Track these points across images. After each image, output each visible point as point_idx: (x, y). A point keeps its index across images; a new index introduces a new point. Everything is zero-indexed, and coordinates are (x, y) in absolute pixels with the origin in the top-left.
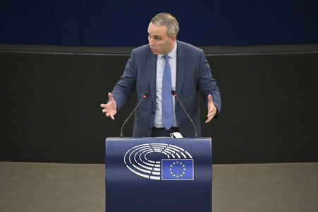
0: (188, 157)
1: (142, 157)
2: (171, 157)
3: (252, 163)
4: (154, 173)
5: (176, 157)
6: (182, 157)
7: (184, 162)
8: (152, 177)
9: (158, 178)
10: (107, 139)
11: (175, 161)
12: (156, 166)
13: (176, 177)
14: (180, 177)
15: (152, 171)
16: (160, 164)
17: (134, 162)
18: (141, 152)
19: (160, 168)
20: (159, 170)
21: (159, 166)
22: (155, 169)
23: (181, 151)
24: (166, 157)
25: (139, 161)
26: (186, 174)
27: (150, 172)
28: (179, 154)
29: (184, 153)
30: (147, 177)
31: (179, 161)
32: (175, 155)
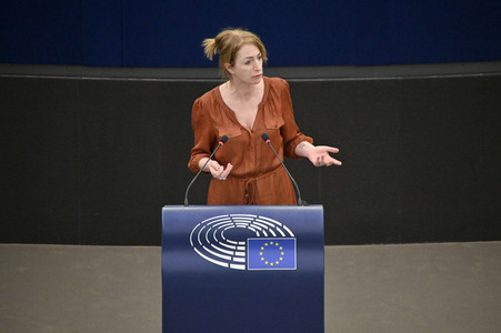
0: (287, 235)
1: (218, 236)
2: (261, 235)
4: (235, 259)
5: (270, 235)
6: (279, 235)
7: (281, 243)
8: (232, 266)
9: (243, 267)
10: (164, 209)
11: (269, 242)
12: (239, 248)
13: (269, 266)
14: (275, 266)
15: (232, 256)
16: (245, 246)
17: (205, 243)
18: (216, 227)
19: (245, 251)
20: (243, 254)
21: (243, 248)
22: (237, 254)
23: (276, 225)
24: (254, 235)
25: (213, 241)
26: (284, 261)
27: (229, 258)
28: (274, 230)
29: (282, 228)
30: (226, 265)
31: (275, 242)
32: (267, 231)
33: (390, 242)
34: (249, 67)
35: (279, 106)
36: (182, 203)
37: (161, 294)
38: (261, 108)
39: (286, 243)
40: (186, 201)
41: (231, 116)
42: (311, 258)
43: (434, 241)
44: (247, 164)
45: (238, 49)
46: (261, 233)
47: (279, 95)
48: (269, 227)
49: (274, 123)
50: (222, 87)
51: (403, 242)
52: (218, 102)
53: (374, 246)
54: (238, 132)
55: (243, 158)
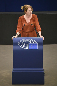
1: (23, 43)
2: (31, 43)
3: (54, 44)
4: (26, 47)
5: (33, 43)
7: (35, 44)
8: (26, 48)
12: (27, 45)
34: (29, 12)
42: (40, 47)
45: (28, 8)
50: (24, 15)
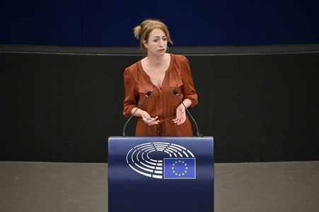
0: (190, 156)
1: (145, 156)
2: (173, 156)
6: (184, 156)
9: (161, 177)
10: (110, 139)
11: (177, 160)
12: (158, 164)
13: (178, 176)
14: (182, 176)
15: (154, 170)
16: (163, 163)
17: (136, 161)
18: (144, 151)
19: (163, 167)
20: (161, 168)
21: (161, 165)
22: (157, 168)
23: (183, 150)
24: (168, 156)
25: (141, 160)
26: (188, 173)
27: (152, 171)
28: (181, 153)
29: (186, 152)
30: (150, 175)
31: (182, 160)
32: (177, 154)
33: (257, 161)
35: (180, 73)
36: (121, 135)
37: (107, 195)
38: (168, 73)
39: (189, 162)
40: (124, 133)
41: (147, 79)
43: (286, 161)
44: (157, 110)
46: (173, 154)
47: (180, 66)
48: (178, 150)
49: (176, 83)
51: (266, 161)
52: (140, 70)
53: (246, 163)
54: (151, 89)
55: (155, 106)
